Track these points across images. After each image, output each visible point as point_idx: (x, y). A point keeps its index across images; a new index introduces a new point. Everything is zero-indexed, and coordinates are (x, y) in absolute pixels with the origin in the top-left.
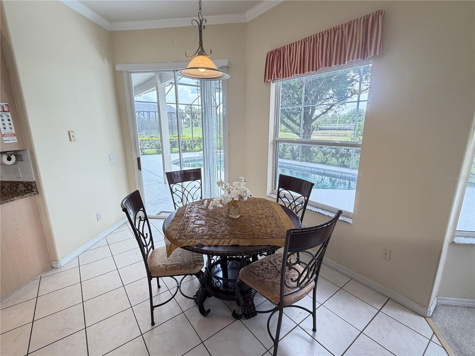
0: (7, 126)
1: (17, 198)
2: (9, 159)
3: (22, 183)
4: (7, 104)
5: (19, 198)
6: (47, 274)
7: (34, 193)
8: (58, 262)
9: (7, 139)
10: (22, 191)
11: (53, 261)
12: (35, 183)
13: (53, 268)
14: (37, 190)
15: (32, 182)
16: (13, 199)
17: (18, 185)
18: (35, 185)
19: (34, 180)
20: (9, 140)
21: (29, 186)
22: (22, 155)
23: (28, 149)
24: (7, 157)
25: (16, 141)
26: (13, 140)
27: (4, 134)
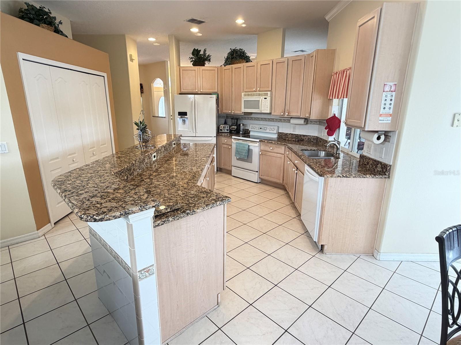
0: (388, 106)
1: (369, 177)
2: (379, 138)
3: (381, 163)
4: (396, 83)
5: (371, 177)
6: (366, 258)
7: (385, 176)
8: (379, 253)
9: (382, 119)
10: (378, 171)
11: (375, 250)
12: (390, 167)
13: (373, 256)
14: (389, 174)
15: (388, 165)
16: (365, 176)
17: (377, 165)
18: (390, 169)
19: (391, 164)
20: (384, 120)
21: (385, 168)
22: (390, 136)
23: (397, 132)
24: (378, 136)
25: (390, 122)
26: (387, 120)
27: (382, 114)
